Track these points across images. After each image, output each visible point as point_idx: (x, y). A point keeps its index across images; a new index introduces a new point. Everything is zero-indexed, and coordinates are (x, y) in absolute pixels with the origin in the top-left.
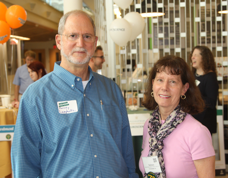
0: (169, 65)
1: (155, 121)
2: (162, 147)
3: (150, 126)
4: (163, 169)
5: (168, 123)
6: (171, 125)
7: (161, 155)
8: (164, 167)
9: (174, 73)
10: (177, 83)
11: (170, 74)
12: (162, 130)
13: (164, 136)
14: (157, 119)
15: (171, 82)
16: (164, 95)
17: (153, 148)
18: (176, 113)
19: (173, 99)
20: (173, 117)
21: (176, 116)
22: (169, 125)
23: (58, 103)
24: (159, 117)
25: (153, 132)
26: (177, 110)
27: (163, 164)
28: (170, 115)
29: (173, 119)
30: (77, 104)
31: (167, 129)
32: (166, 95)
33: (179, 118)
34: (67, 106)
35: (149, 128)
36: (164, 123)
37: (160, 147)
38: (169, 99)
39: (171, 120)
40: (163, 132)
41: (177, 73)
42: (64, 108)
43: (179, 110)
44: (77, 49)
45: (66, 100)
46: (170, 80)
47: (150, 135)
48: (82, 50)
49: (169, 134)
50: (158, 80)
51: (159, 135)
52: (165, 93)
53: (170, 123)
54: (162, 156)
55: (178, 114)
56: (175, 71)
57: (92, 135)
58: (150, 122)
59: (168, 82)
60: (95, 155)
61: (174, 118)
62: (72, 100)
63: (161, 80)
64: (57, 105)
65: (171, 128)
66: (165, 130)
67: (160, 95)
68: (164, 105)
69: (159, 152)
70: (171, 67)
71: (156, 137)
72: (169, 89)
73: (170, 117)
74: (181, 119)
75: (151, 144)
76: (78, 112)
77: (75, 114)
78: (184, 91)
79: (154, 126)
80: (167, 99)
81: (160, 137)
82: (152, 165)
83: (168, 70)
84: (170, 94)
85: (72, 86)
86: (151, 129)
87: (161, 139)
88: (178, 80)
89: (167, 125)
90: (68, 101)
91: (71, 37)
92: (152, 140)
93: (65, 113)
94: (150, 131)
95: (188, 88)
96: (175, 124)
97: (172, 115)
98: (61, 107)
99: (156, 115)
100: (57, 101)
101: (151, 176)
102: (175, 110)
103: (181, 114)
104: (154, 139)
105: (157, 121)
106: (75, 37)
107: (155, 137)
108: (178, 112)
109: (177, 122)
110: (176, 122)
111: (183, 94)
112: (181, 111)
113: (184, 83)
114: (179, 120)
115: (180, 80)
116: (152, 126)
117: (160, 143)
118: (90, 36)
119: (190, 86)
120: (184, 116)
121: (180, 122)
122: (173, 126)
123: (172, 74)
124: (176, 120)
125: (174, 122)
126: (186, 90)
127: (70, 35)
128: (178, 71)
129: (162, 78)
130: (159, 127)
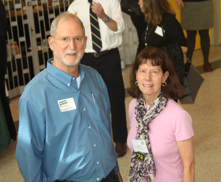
0: (149, 58)
1: (141, 106)
2: (148, 131)
3: (136, 112)
4: (150, 150)
5: (152, 110)
6: (155, 112)
7: (147, 138)
8: (151, 148)
9: (155, 64)
10: (158, 73)
11: (151, 66)
12: (147, 116)
13: (150, 121)
14: (142, 105)
15: (152, 72)
16: (148, 85)
17: (140, 132)
18: (159, 100)
19: (155, 88)
20: (156, 104)
21: (159, 103)
22: (154, 112)
23: (59, 101)
24: (143, 103)
25: (139, 117)
26: (159, 98)
27: (149, 145)
28: (154, 102)
29: (156, 106)
30: (75, 101)
31: (152, 115)
32: (149, 85)
33: (161, 105)
34: (67, 104)
35: (135, 115)
36: (149, 110)
37: (146, 131)
38: (152, 87)
39: (154, 107)
40: (148, 118)
41: (157, 64)
42: (64, 106)
43: (162, 97)
44: (69, 51)
45: (64, 99)
46: (152, 71)
47: (137, 120)
48: (74, 52)
49: (154, 118)
50: (141, 71)
51: (145, 120)
52: (148, 83)
53: (155, 110)
54: (149, 139)
55: (161, 101)
56: (155, 62)
57: (90, 127)
58: (136, 108)
59: (150, 73)
60: (94, 144)
61: (158, 105)
62: (69, 98)
63: (144, 71)
64: (58, 104)
65: (155, 114)
66: (150, 116)
67: (144, 85)
68: (148, 93)
69: (145, 135)
70: (152, 59)
71: (143, 122)
72: (151, 79)
73: (154, 104)
74: (164, 105)
75: (138, 129)
76: (76, 109)
77: (74, 111)
78: (165, 79)
79: (140, 112)
80: (150, 88)
81: (146, 122)
82: (140, 146)
83: (149, 62)
84: (153, 83)
85: (69, 85)
86: (137, 115)
87: (147, 124)
88: (159, 70)
89: (151, 112)
90: (66, 99)
91: (63, 40)
92: (139, 125)
93: (66, 111)
94: (137, 117)
95: (168, 75)
96: (158, 110)
97: (155, 103)
98: (62, 106)
99: (141, 100)
100: (57, 100)
101: (140, 155)
102: (158, 97)
103: (163, 101)
104: (141, 124)
105: (142, 106)
106: (66, 40)
107: (141, 122)
108: (161, 99)
109: (161, 108)
110: (159, 108)
111: (164, 82)
112: (163, 98)
113: (164, 72)
114: (162, 106)
115: (161, 70)
116: (138, 112)
117: (147, 128)
118: (80, 38)
119: (170, 74)
120: (166, 102)
121: (163, 109)
122: (156, 112)
123: (153, 65)
124: (160, 107)
125: (158, 109)
126: (166, 78)
127: (62, 38)
128: (158, 62)
129: (144, 69)
130: (144, 112)
